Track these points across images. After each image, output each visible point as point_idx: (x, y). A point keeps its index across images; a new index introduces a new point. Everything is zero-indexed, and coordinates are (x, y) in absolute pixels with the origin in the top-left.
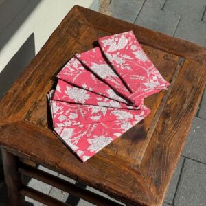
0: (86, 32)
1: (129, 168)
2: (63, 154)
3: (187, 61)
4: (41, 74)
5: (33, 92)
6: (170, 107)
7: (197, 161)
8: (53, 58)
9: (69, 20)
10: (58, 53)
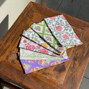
0: (36, 15)
1: (57, 86)
2: (25, 78)
3: (85, 32)
4: (13, 36)
5: (9, 46)
6: (77, 55)
7: (88, 78)
8: (19, 28)
9: (27, 9)
10: (22, 26)
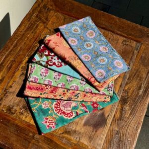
0: (55, 17)
2: (30, 142)
3: (143, 47)
6: (128, 92)
8: (23, 43)
9: (39, 5)
10: (28, 38)
